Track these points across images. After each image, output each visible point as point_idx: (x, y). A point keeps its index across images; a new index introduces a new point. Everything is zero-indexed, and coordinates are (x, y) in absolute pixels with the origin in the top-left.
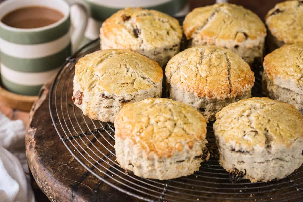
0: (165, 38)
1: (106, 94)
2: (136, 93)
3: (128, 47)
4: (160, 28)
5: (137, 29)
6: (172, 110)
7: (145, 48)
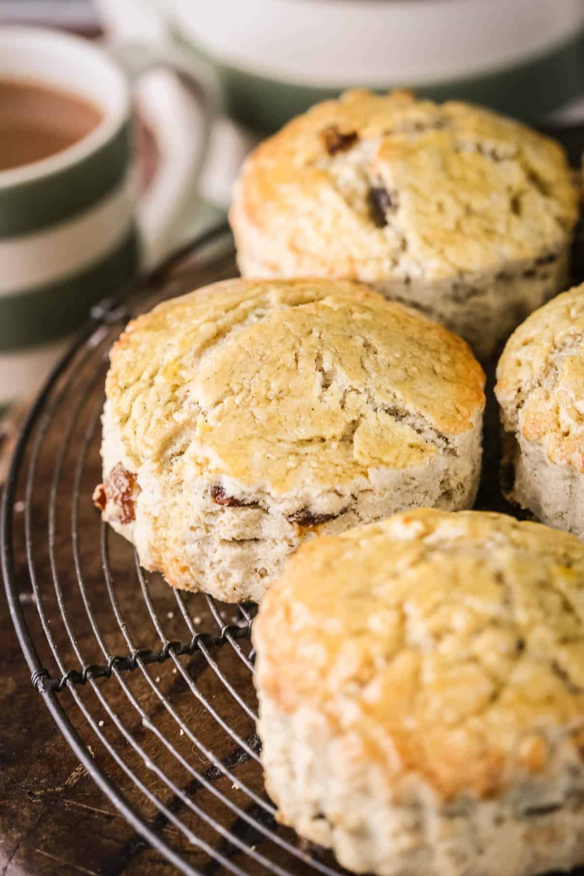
0: (501, 228)
1: (231, 489)
2: (360, 481)
3: (343, 270)
4: (484, 187)
5: (383, 191)
6: (511, 577)
7: (415, 273)
